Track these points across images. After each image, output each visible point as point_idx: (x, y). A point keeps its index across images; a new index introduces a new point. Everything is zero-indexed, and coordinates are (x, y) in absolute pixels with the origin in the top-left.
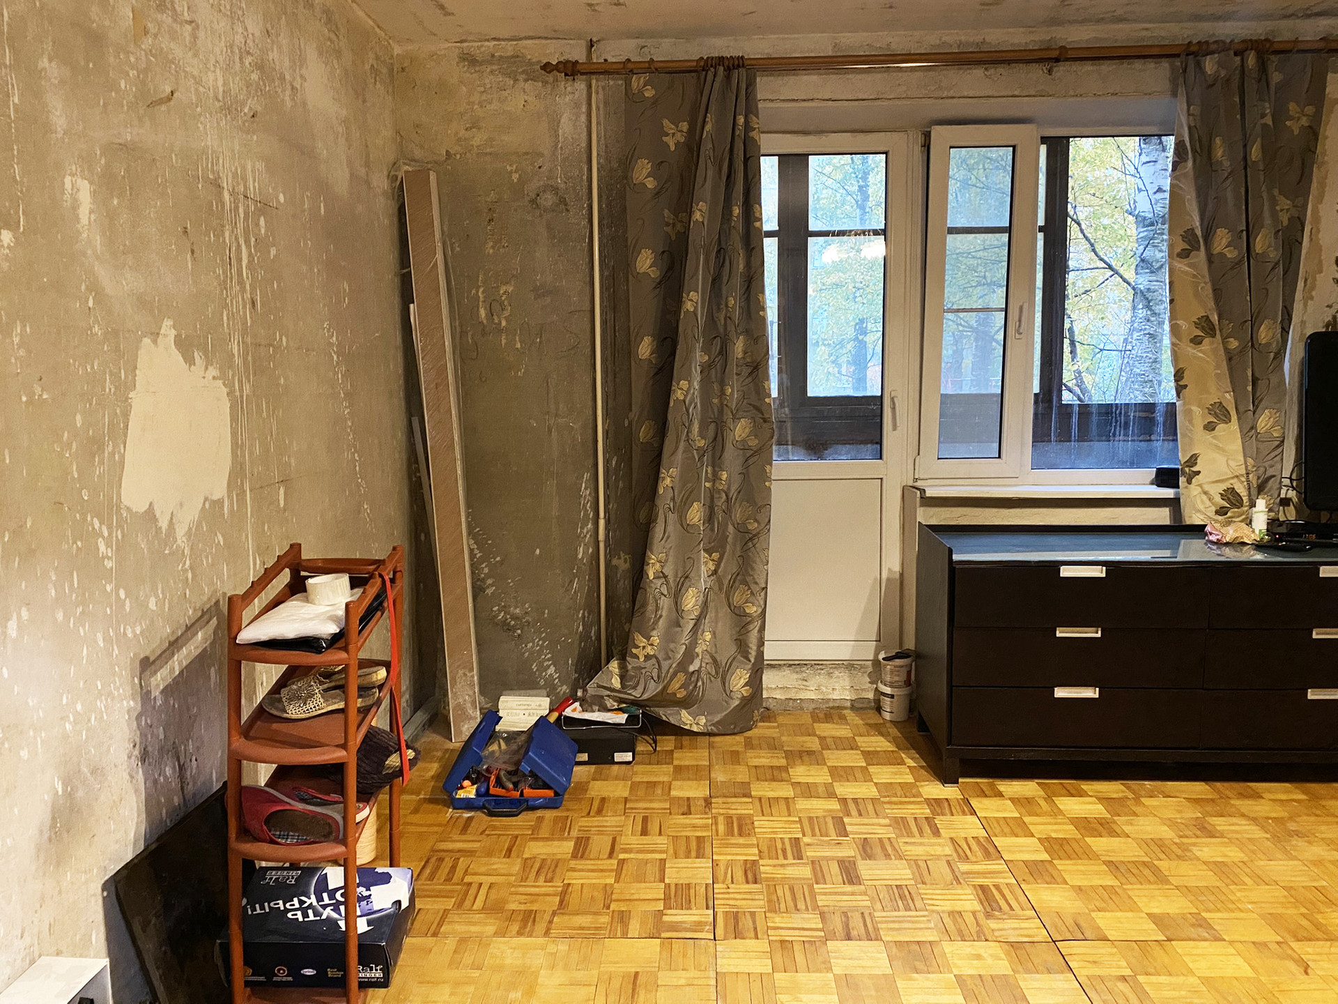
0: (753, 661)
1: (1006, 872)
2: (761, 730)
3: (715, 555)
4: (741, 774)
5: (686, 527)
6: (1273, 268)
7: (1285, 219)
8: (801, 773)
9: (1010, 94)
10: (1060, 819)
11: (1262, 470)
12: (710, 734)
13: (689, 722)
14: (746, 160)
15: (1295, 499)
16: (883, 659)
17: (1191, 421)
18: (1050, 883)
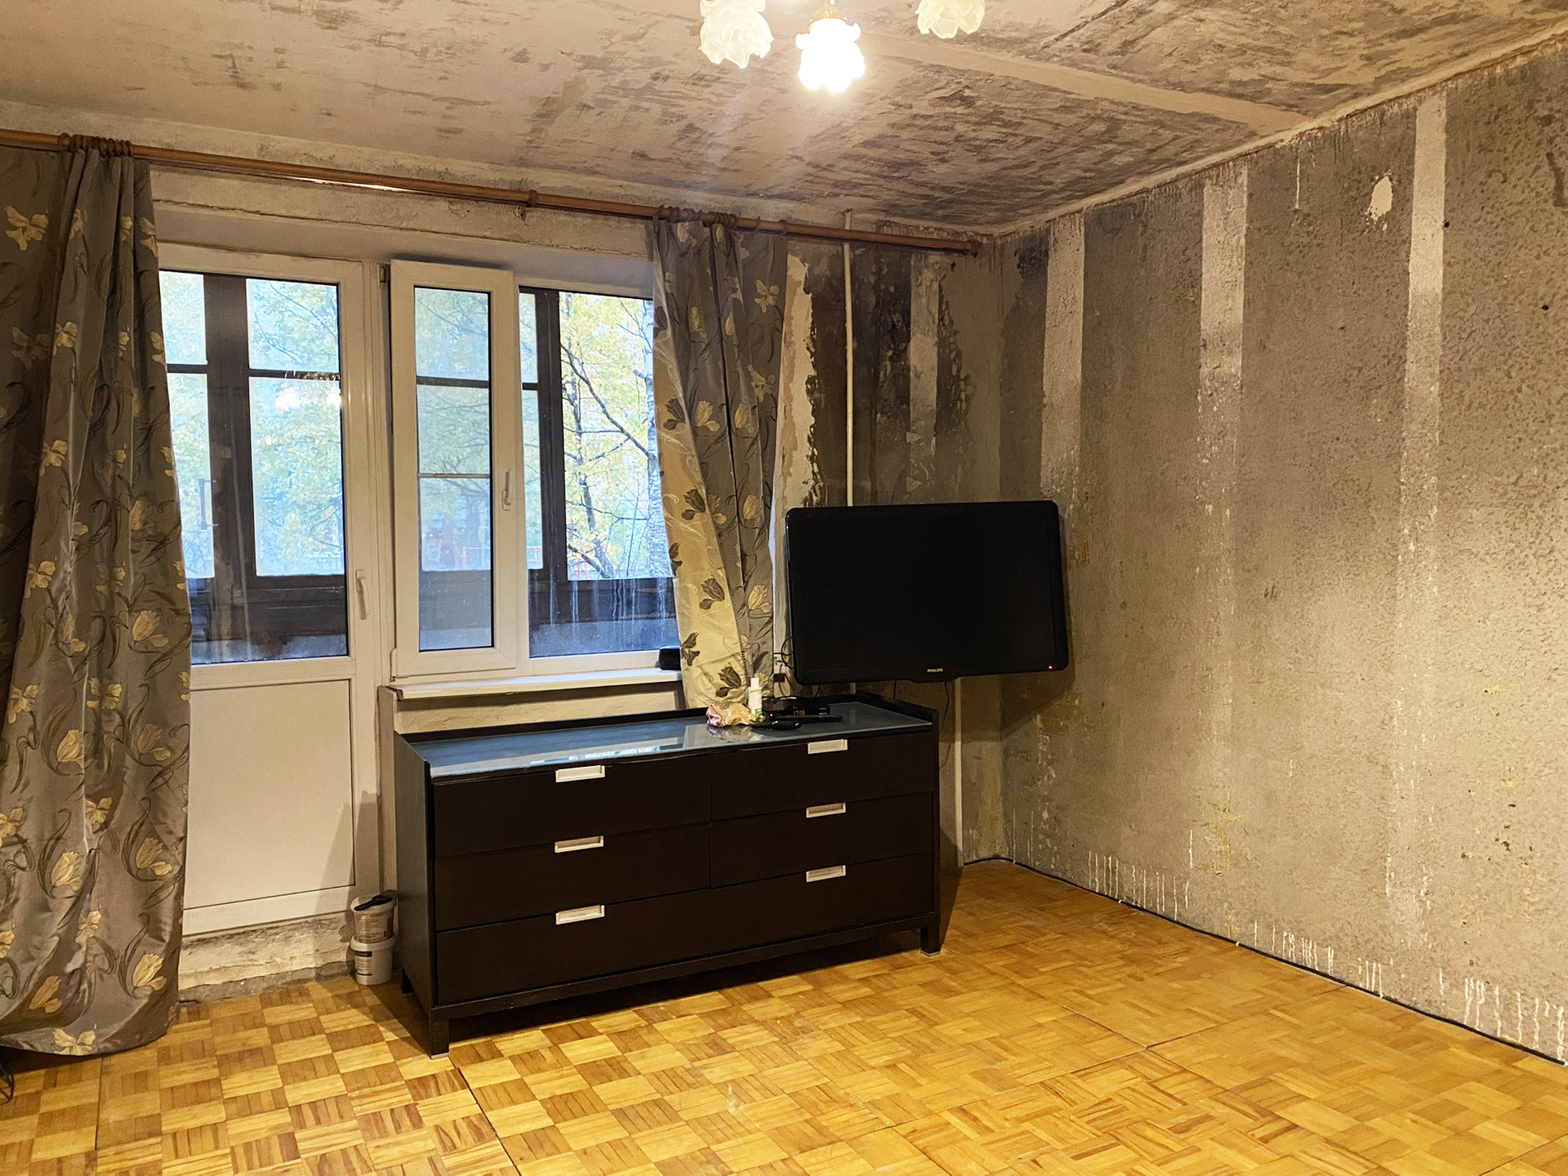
0: (167, 938)
1: (501, 1154)
2: (181, 1034)
3: (105, 802)
4: (149, 1104)
5: (57, 769)
6: (753, 444)
7: (760, 394)
8: (240, 1084)
9: (480, 233)
10: (566, 1070)
11: (756, 647)
12: (103, 1055)
13: (68, 1044)
14: (138, 275)
15: (789, 675)
16: (356, 909)
17: (687, 599)
18: (553, 1154)
